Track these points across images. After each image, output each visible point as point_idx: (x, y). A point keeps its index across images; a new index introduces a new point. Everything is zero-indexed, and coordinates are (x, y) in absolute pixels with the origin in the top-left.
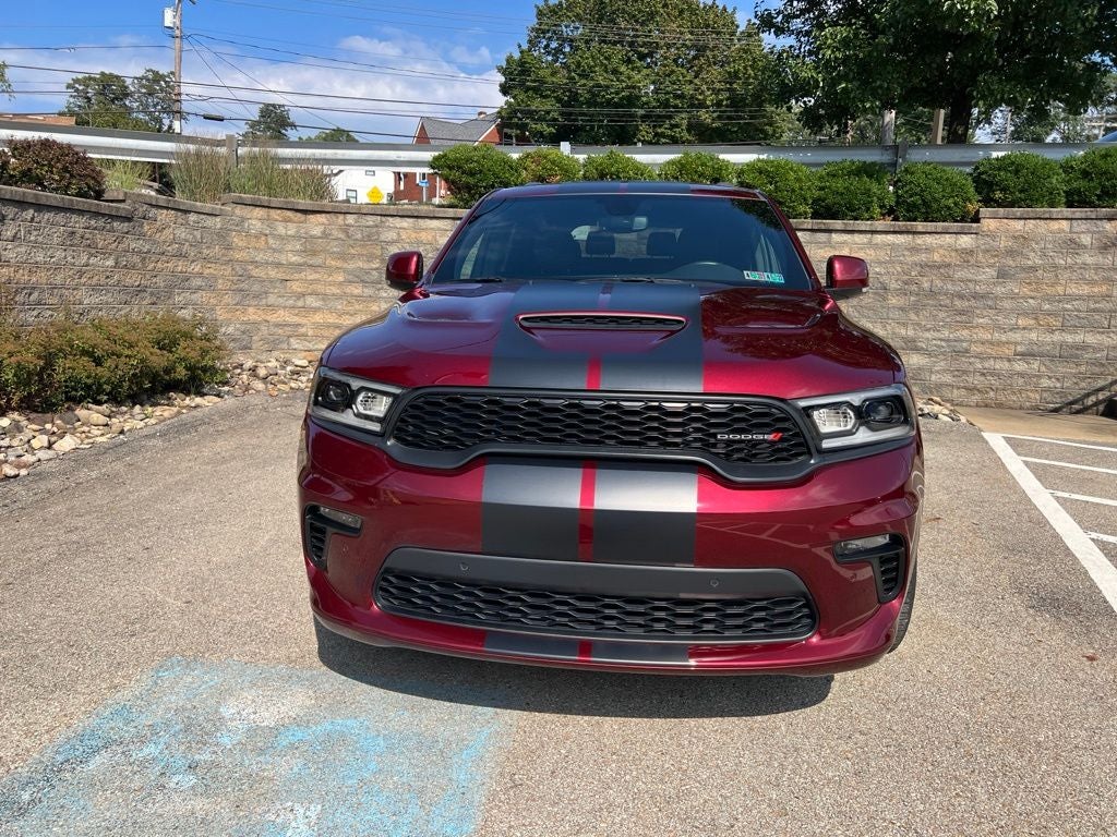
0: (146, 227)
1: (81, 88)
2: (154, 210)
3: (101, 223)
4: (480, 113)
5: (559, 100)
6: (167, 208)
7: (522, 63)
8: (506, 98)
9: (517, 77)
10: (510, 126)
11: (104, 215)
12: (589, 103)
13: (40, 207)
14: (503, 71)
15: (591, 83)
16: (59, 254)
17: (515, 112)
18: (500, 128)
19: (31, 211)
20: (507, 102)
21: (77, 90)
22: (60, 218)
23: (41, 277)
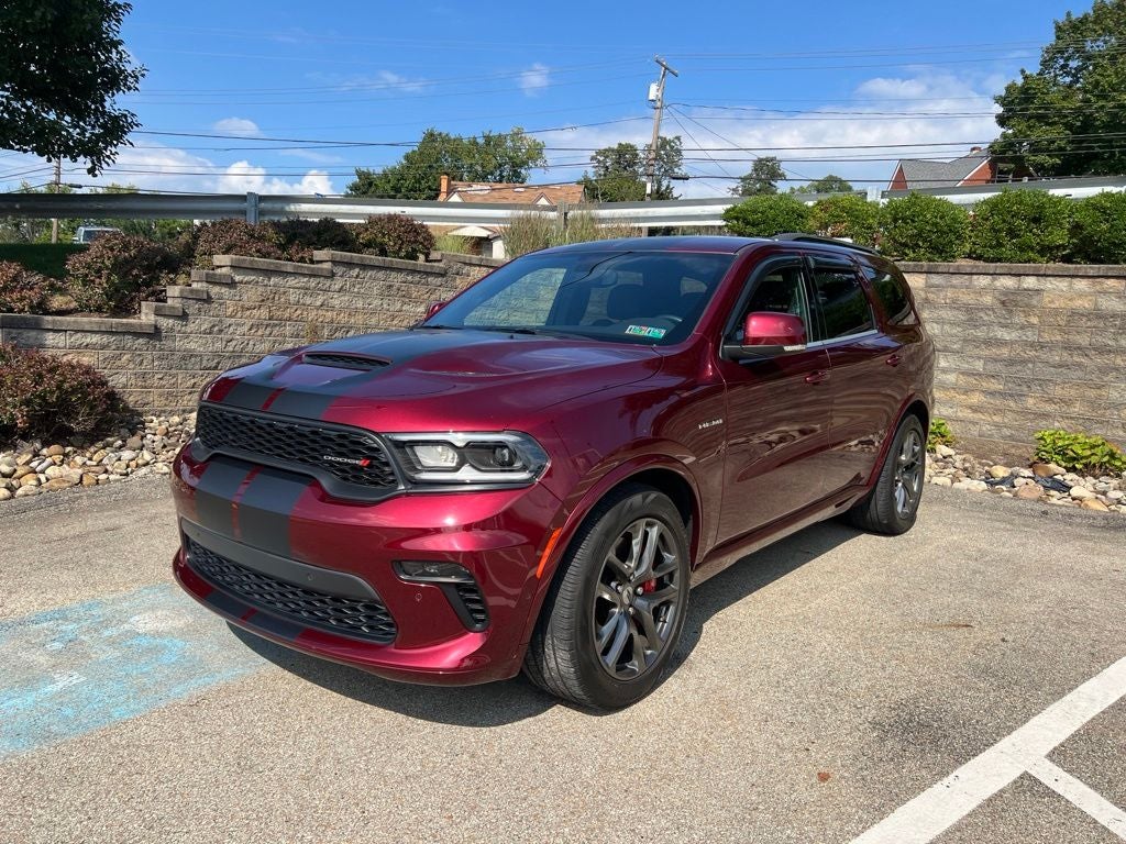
0: (458, 281)
1: (602, 159)
2: (467, 267)
3: (417, 278)
4: (973, 149)
5: (1068, 126)
6: (480, 266)
7: (1025, 90)
8: (1003, 130)
9: (1018, 105)
10: (1003, 160)
11: (419, 272)
12: (1107, 127)
13: (364, 267)
14: (1000, 100)
15: (1111, 104)
16: (377, 302)
17: (1012, 145)
18: (993, 164)
19: (357, 270)
20: (1004, 135)
21: (599, 162)
22: (381, 274)
23: (359, 319)
